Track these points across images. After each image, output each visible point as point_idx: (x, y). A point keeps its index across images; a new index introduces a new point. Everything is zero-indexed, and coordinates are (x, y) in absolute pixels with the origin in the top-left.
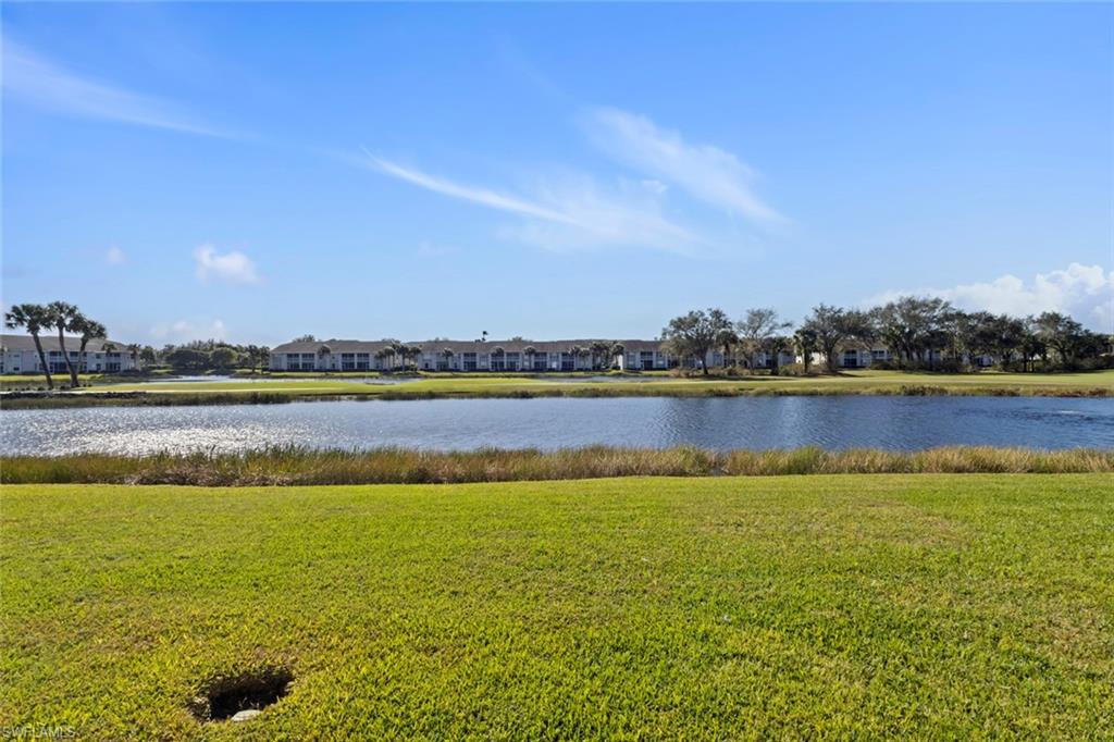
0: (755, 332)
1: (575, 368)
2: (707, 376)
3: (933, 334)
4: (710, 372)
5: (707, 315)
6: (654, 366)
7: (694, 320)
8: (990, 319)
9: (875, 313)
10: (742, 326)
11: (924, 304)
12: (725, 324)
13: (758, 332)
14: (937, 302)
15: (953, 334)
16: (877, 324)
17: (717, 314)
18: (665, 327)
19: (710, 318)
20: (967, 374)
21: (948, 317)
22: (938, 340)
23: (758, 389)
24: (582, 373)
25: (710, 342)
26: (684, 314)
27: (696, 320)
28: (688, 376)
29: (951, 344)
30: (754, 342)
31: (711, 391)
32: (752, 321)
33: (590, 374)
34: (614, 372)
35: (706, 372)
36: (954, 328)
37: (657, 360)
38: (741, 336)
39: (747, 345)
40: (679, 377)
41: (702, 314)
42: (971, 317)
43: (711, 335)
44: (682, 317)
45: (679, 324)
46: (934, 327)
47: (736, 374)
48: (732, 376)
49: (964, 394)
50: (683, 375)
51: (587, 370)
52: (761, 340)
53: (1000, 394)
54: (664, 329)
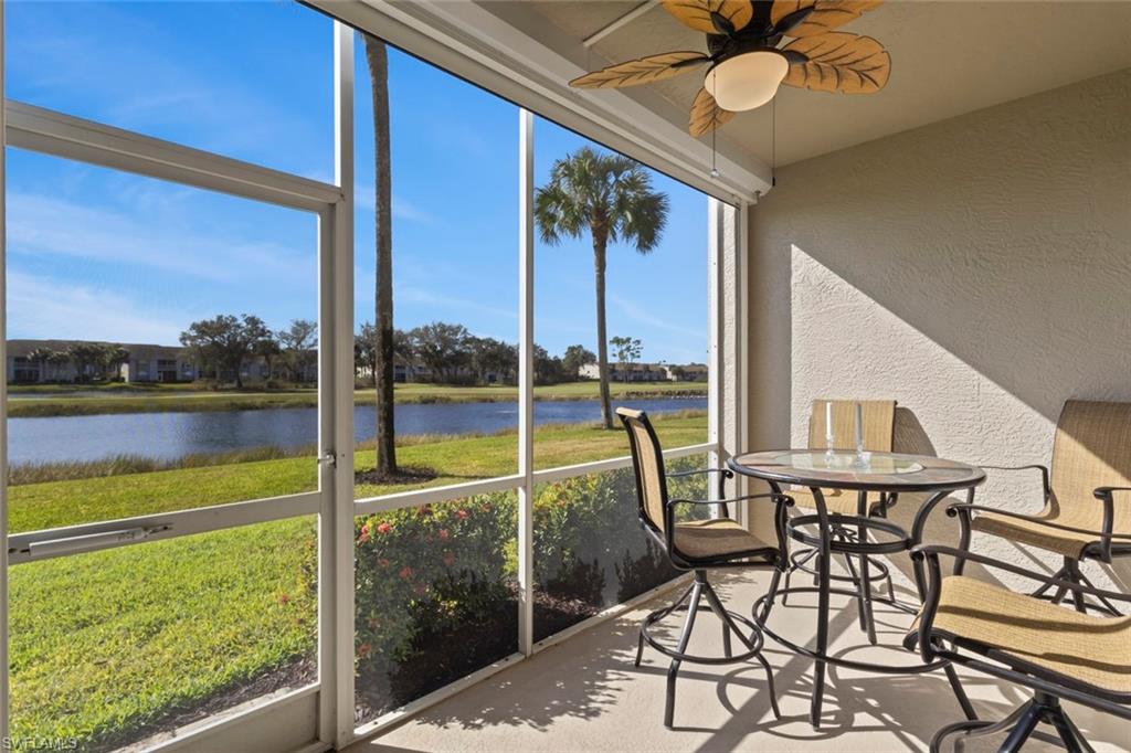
0: (299, 343)
1: (41, 379)
2: (240, 389)
3: (459, 354)
4: (244, 385)
5: (241, 321)
6: (179, 377)
7: (222, 326)
8: (495, 343)
9: (415, 333)
10: (283, 336)
11: (450, 328)
12: (263, 332)
13: (303, 343)
14: (459, 327)
15: (471, 355)
16: (416, 342)
17: (253, 321)
18: (185, 331)
19: (244, 324)
20: (481, 386)
21: (467, 341)
22: (460, 359)
23: (291, 401)
24: (56, 387)
25: (245, 352)
26: (211, 317)
27: (227, 326)
28: (216, 390)
29: (470, 361)
30: (299, 354)
31: (232, 404)
32: (295, 331)
33: (71, 387)
34: (114, 384)
35: (240, 384)
36: (471, 350)
37: (183, 371)
38: (283, 346)
39: (289, 356)
40: (204, 390)
41: (234, 319)
42: (483, 341)
43: (246, 343)
44: (208, 320)
45: (203, 329)
46: (457, 348)
47: (277, 387)
48: (272, 388)
49: (462, 402)
50: (209, 388)
51: (63, 382)
52: (305, 351)
53: (484, 401)
54: (184, 334)
